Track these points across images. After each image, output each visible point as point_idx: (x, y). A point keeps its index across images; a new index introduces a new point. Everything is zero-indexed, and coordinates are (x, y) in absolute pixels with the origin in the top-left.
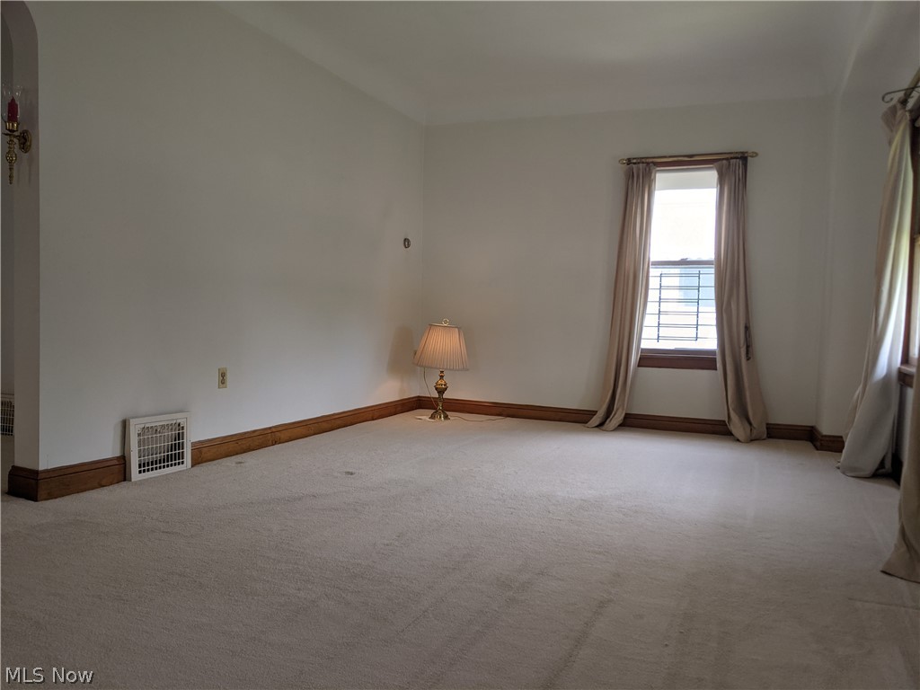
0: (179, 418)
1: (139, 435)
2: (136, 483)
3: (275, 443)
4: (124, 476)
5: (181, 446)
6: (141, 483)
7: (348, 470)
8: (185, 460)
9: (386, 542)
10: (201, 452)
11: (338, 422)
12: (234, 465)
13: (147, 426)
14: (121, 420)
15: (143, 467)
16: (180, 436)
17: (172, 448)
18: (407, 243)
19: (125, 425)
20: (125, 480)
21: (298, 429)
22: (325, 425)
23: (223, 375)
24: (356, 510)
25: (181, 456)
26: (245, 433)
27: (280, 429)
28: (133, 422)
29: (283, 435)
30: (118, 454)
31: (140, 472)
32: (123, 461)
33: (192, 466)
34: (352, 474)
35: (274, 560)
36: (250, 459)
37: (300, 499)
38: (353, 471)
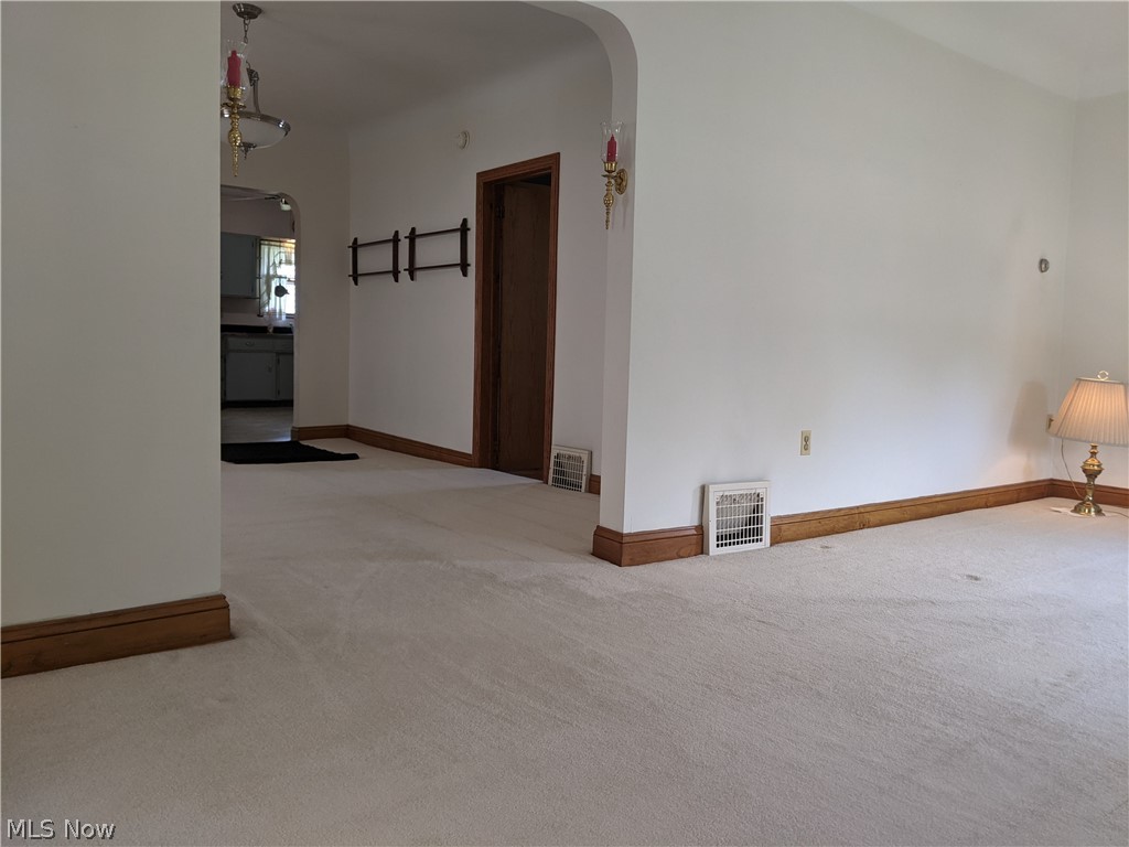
0: (758, 487)
1: (718, 503)
2: (715, 558)
3: (863, 526)
4: (702, 549)
5: (758, 520)
6: (720, 558)
7: (970, 574)
8: (763, 537)
9: (1051, 680)
10: (780, 529)
11: (941, 507)
12: (819, 549)
13: (726, 494)
14: (700, 485)
15: (723, 539)
16: (757, 509)
17: (750, 521)
18: (1043, 265)
19: (703, 490)
20: (702, 553)
21: (891, 512)
22: (925, 510)
23: (806, 439)
24: (995, 629)
25: (758, 532)
26: (830, 511)
27: (868, 509)
28: (712, 489)
29: (873, 518)
30: (696, 523)
31: (718, 546)
32: (701, 530)
33: (771, 545)
34: (976, 579)
35: (902, 678)
36: (839, 543)
37: (914, 604)
38: (978, 575)
